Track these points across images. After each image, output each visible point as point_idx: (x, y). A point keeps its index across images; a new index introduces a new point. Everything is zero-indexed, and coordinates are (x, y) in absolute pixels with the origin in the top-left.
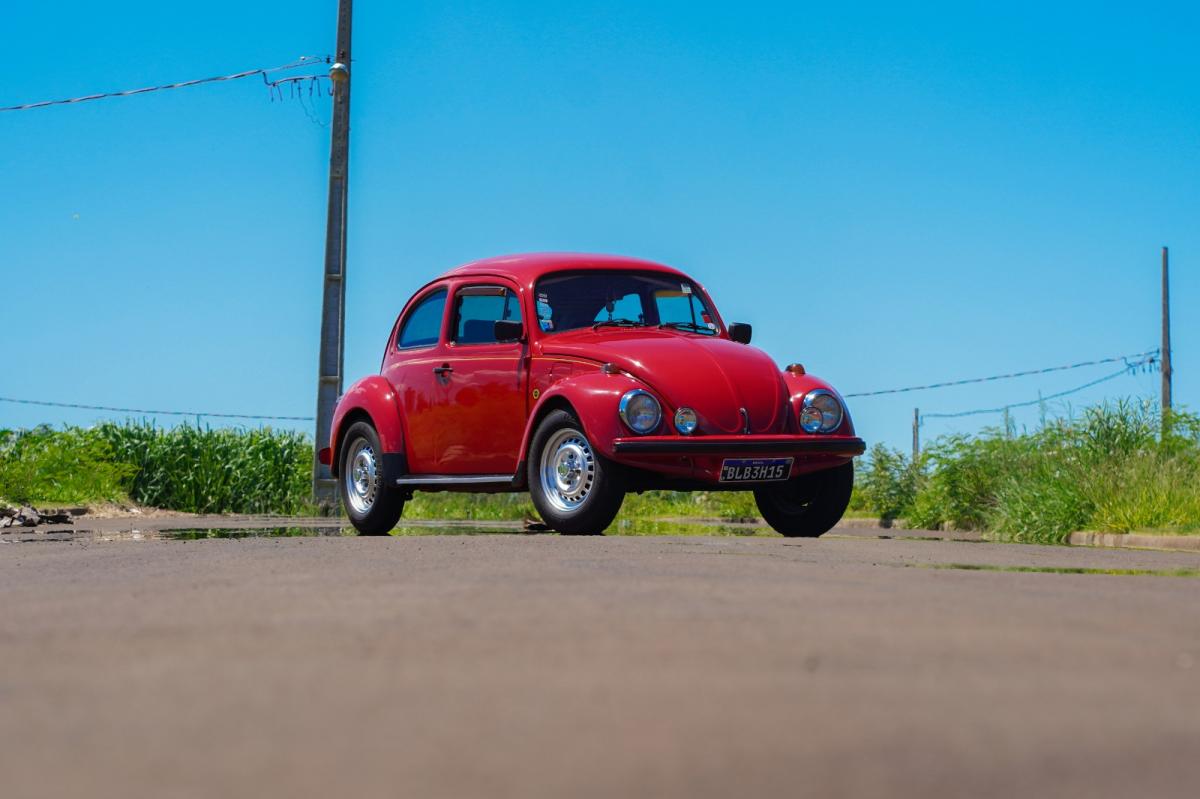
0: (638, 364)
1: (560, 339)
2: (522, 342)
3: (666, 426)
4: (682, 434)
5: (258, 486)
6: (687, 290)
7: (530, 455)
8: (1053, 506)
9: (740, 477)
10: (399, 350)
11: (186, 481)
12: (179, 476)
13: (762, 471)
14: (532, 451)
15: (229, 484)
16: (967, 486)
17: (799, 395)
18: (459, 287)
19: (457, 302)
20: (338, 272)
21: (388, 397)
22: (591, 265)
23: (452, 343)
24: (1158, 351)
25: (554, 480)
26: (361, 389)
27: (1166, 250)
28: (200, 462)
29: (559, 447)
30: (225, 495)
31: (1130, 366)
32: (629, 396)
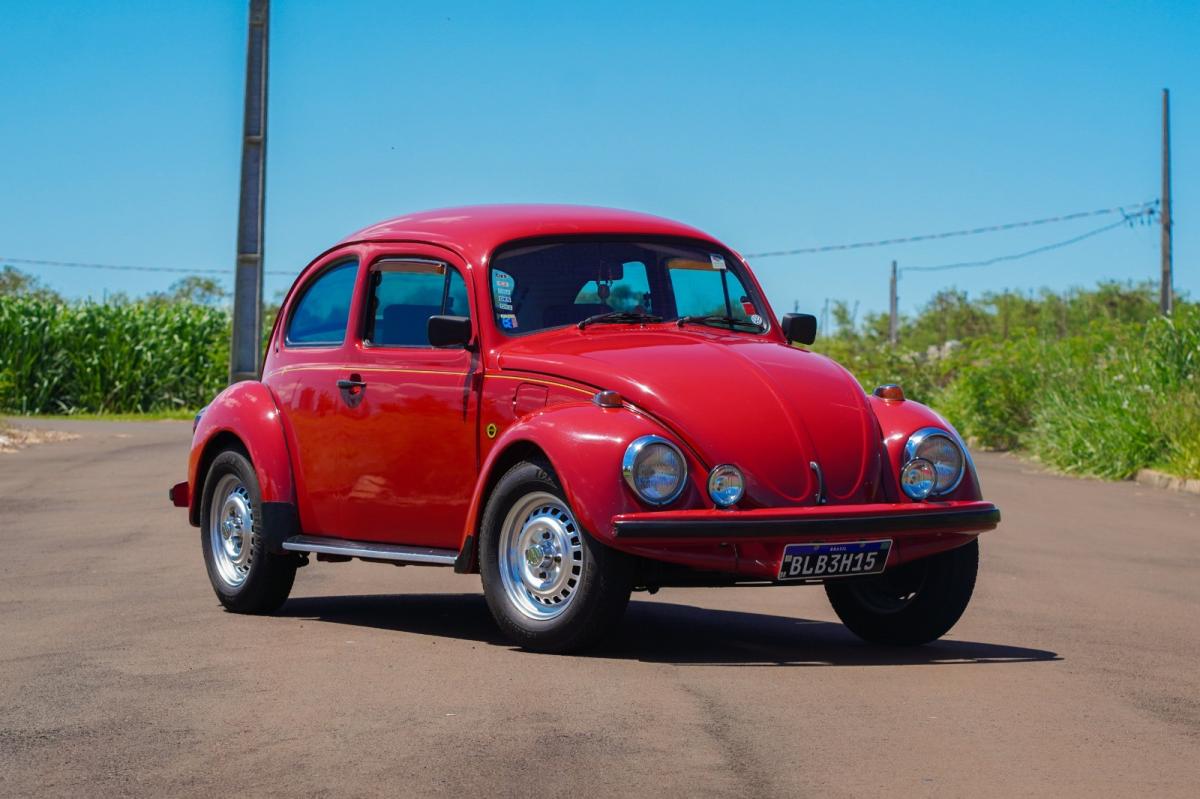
0: (645, 389)
1: (528, 345)
2: (468, 348)
3: (695, 493)
4: (721, 507)
5: (172, 370)
6: (719, 263)
7: (483, 528)
8: (1114, 438)
9: (810, 572)
10: (288, 346)
11: (90, 365)
12: (83, 359)
13: (844, 562)
14: (485, 523)
15: (140, 368)
16: (996, 399)
17: (897, 437)
18: (376, 258)
19: (372, 280)
20: (259, 134)
21: (271, 415)
22: (575, 227)
23: (365, 343)
24: (1157, 202)
25: (519, 569)
26: (234, 401)
27: (1167, 92)
28: (106, 343)
29: (527, 520)
30: (134, 380)
31: (1127, 217)
32: (638, 447)
